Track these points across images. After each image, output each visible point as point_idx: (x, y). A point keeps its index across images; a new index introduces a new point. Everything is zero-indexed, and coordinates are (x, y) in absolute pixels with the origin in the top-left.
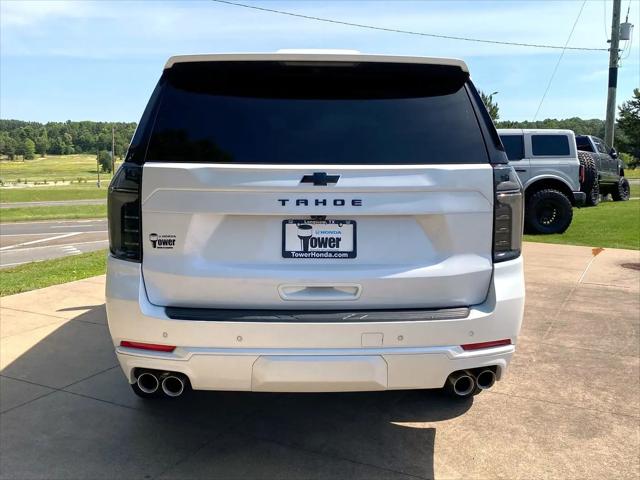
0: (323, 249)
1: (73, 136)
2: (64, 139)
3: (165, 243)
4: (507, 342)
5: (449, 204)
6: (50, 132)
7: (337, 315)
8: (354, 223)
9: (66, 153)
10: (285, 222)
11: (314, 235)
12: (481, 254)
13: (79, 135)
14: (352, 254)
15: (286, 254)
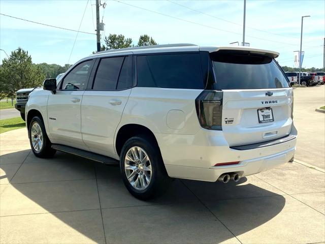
3: (230, 121)
7: (276, 142)
10: (258, 110)
11: (265, 114)
14: (273, 120)
15: (260, 122)
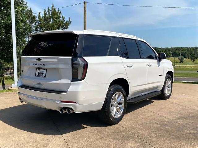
0: (41, 75)
1: (172, 52)
2: (169, 53)
4: (75, 103)
5: (61, 66)
6: (165, 51)
8: (46, 70)
9: (169, 57)
10: (37, 69)
11: (40, 72)
12: (69, 79)
13: (174, 51)
14: (45, 77)
15: (36, 76)
